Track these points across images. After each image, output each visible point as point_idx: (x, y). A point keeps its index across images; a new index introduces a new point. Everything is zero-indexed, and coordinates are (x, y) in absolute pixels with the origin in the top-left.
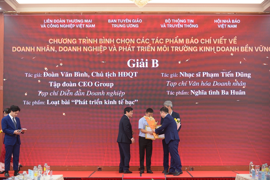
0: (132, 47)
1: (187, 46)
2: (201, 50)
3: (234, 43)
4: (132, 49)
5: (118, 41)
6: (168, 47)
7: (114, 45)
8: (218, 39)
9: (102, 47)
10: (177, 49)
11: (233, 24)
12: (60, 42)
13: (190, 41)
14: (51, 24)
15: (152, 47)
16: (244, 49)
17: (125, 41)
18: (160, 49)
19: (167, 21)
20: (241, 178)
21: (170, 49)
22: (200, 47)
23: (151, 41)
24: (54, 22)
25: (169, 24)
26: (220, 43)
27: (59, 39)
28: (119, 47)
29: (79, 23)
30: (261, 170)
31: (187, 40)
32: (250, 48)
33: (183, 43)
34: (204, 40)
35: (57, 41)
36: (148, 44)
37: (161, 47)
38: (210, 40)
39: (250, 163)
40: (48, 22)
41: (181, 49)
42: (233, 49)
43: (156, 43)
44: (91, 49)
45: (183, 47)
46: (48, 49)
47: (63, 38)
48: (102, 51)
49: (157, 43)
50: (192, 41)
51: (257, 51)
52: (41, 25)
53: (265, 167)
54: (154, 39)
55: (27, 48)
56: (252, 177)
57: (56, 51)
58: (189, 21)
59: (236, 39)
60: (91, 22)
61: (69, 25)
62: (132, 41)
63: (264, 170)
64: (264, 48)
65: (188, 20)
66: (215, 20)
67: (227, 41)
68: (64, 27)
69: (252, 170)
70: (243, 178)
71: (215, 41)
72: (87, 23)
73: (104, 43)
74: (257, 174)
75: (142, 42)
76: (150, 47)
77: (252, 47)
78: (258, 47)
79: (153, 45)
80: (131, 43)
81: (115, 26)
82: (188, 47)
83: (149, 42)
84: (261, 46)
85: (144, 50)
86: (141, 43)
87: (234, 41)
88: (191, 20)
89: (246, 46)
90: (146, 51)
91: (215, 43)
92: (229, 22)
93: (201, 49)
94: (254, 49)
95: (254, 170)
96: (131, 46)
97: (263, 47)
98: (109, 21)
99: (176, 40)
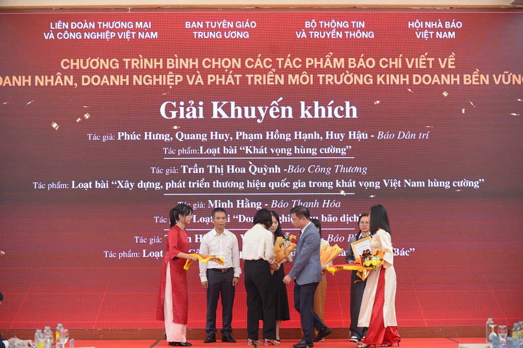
0: (235, 76)
1: (352, 74)
2: (380, 82)
3: (450, 67)
4: (235, 79)
5: (207, 64)
6: (312, 76)
7: (198, 72)
8: (417, 59)
9: (173, 76)
10: (330, 79)
11: (447, 30)
12: (85, 65)
13: (357, 63)
14: (66, 32)
15: (277, 76)
16: (471, 79)
17: (220, 63)
18: (294, 79)
19: (309, 24)
21: (316, 79)
22: (378, 76)
23: (275, 64)
24: (72, 28)
25: (314, 31)
26: (421, 67)
27: (82, 60)
28: (209, 76)
29: (125, 30)
30: (510, 335)
31: (352, 61)
32: (482, 76)
33: (343, 67)
34: (387, 61)
35: (77, 64)
36: (270, 70)
37: (297, 76)
38: (400, 59)
39: (487, 320)
40: (59, 28)
41: (339, 80)
42: (448, 80)
43: (285, 67)
44: (149, 80)
45: (343, 77)
46: (59, 80)
47: (90, 58)
48: (173, 84)
49: (288, 67)
50: (361, 63)
51: (497, 83)
52: (44, 33)
53: (519, 329)
54: (283, 59)
55: (14, 78)
57: (76, 84)
58: (355, 24)
59: (454, 59)
60: (150, 27)
61: (104, 33)
62: (236, 63)
63: (517, 335)
64: (511, 77)
65: (353, 22)
66: (409, 22)
67: (436, 63)
68: (93, 37)
69: (491, 335)
71: (410, 63)
72: (142, 30)
73: (177, 67)
74: (503, 345)
75: (257, 65)
76: (273, 76)
77: (488, 76)
78: (500, 75)
79: (279, 72)
80: (233, 67)
81: (201, 35)
82: (353, 76)
83: (271, 66)
84: (505, 72)
85: (262, 81)
86: (255, 67)
87: (450, 62)
88: (360, 23)
89: (476, 74)
90: (264, 83)
91: (410, 66)
92: (439, 26)
93: (380, 79)
94: (491, 79)
95: (495, 335)
96: (232, 74)
97: (509, 76)
98: (188, 25)
99: (328, 60)
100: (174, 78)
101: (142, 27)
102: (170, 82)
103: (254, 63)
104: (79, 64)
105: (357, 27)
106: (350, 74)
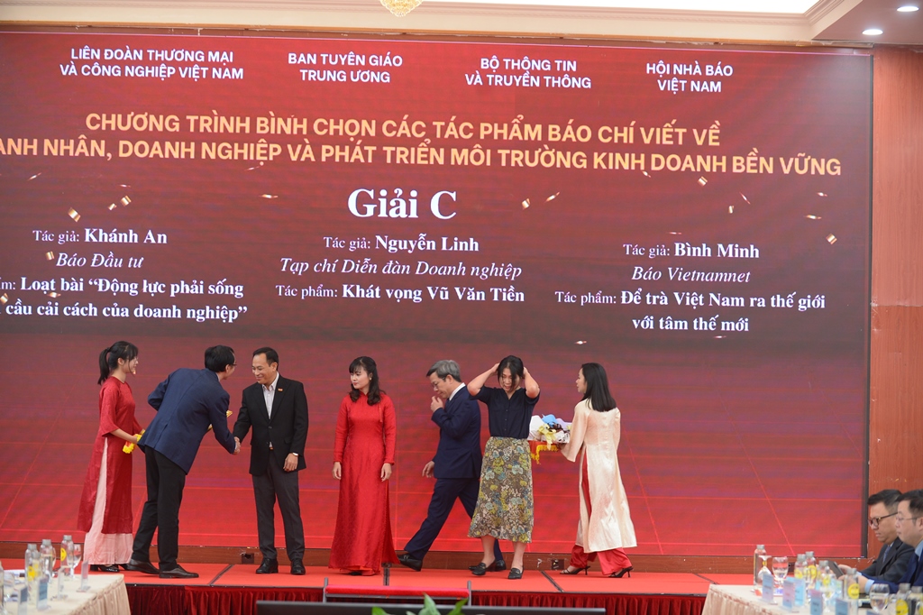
0: (366, 148)
1: (554, 150)
2: (599, 164)
3: (711, 143)
4: (365, 154)
5: (321, 127)
6: (489, 152)
7: (307, 141)
8: (658, 130)
9: (266, 146)
10: (518, 158)
11: (709, 79)
12: (124, 124)
13: (562, 133)
14: (96, 65)
15: (433, 151)
16: (745, 164)
17: (343, 127)
18: (460, 157)
19: (487, 63)
20: (725, 599)
21: (496, 158)
22: (596, 154)
23: (431, 131)
24: (106, 58)
25: (495, 74)
26: (665, 142)
27: (120, 116)
28: (324, 148)
29: (190, 64)
30: (791, 571)
31: (554, 130)
32: (762, 160)
33: (540, 138)
34: (610, 131)
35: (112, 122)
36: (422, 140)
37: (465, 151)
38: (631, 129)
39: (756, 548)
40: (84, 57)
41: (532, 160)
42: (708, 164)
43: (446, 136)
44: (226, 151)
45: (540, 154)
46: (82, 148)
47: (132, 114)
48: (265, 158)
49: (451, 136)
50: (569, 133)
51: (786, 171)
52: (61, 66)
53: (805, 563)
54: (443, 124)
55: (11, 142)
56: (760, 597)
57: (109, 155)
58: (561, 65)
59: (718, 131)
60: (231, 60)
61: (157, 68)
62: (368, 127)
63: (803, 574)
64: (810, 162)
65: (558, 62)
66: (648, 65)
67: (689, 137)
68: (139, 73)
69: (761, 571)
70: (730, 598)
71: (647, 136)
72: (218, 65)
73: (273, 132)
74: (780, 588)
75: (401, 131)
76: (426, 150)
77: (771, 159)
78: (791, 160)
79: (436, 144)
80: (363, 134)
81: (313, 75)
82: (555, 154)
83: (423, 134)
84: (800, 155)
85: (409, 158)
86: (399, 135)
87: (712, 135)
88: (569, 63)
89: (752, 156)
90: (413, 161)
91: (647, 141)
92: (695, 72)
93: (598, 160)
94: (777, 166)
95: (769, 573)
96: (362, 146)
97: (806, 161)
98: (292, 58)
99: (516, 127)
100: (268, 149)
101: (218, 60)
102: (262, 155)
103: (397, 129)
104: (115, 122)
105: (564, 69)
106: (550, 150)
